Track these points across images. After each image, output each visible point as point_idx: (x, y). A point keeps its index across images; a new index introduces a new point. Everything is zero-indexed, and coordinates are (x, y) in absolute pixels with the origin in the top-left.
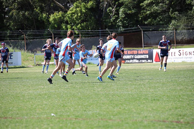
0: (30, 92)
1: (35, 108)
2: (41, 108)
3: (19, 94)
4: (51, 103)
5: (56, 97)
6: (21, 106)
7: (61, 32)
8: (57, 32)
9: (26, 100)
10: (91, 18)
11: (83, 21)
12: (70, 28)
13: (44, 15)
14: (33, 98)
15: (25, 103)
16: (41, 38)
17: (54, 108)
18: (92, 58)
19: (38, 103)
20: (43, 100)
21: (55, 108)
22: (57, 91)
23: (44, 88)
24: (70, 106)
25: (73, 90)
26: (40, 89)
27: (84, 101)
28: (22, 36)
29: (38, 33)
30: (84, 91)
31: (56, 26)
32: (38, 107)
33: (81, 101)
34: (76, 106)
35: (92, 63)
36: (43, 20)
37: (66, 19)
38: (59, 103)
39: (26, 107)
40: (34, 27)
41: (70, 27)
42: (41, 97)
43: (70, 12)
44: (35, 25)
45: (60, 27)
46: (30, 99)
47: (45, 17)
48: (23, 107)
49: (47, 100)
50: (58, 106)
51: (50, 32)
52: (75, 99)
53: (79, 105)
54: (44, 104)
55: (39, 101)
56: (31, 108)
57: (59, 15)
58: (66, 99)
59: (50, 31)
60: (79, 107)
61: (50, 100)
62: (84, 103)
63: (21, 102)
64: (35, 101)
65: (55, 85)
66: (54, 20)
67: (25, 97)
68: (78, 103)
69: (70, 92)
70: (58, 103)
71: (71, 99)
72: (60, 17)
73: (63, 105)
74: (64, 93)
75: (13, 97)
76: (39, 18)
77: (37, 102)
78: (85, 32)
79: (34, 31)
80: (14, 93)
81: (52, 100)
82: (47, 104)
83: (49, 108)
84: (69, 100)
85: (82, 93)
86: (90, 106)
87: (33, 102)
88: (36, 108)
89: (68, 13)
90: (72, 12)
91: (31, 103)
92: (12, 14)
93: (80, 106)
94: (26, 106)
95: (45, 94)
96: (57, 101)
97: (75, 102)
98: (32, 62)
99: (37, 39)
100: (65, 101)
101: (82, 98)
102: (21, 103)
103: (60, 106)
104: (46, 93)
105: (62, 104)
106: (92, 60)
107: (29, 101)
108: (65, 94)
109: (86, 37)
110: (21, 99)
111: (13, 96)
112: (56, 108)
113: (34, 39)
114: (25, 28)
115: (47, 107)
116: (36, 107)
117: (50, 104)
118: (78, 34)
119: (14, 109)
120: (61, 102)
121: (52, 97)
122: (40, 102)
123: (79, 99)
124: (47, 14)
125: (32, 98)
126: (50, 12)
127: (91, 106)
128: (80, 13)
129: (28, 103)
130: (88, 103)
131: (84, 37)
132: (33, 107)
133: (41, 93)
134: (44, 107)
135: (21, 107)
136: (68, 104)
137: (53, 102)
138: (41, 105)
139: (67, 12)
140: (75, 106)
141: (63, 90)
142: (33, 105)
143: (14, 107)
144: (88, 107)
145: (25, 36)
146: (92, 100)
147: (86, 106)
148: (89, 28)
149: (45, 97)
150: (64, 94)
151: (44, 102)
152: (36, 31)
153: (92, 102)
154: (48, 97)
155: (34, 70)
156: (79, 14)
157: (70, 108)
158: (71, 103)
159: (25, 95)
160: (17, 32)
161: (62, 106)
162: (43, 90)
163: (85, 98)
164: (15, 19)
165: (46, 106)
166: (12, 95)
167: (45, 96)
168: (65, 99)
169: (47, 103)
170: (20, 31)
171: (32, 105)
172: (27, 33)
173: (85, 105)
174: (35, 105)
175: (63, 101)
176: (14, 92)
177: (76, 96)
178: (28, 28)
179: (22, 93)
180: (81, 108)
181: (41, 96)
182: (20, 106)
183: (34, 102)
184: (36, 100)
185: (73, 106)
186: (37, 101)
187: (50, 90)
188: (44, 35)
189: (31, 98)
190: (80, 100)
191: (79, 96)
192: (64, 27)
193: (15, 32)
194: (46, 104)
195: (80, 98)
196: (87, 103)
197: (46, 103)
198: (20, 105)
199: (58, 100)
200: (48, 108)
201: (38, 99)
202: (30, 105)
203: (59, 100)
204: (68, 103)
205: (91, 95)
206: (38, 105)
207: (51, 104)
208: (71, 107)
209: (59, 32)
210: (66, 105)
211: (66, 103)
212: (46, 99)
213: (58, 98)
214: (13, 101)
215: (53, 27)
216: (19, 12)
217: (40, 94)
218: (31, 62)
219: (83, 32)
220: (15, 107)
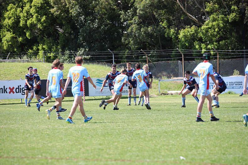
0: (153, 128)
1: (160, 149)
2: (167, 149)
3: (140, 131)
4: (180, 143)
5: (186, 135)
6: (142, 145)
7: (193, 52)
8: (188, 52)
9: (148, 138)
10: (231, 35)
11: (221, 39)
12: (205, 48)
13: (172, 31)
14: (157, 136)
15: (146, 142)
16: (167, 60)
17: (183, 149)
18: (233, 86)
19: (163, 143)
20: (170, 138)
21: (185, 150)
22: (187, 127)
23: (171, 123)
24: (205, 147)
25: (208, 127)
26: (166, 125)
27: (222, 141)
28: (144, 57)
29: (164, 53)
30: (222, 128)
31: (187, 44)
32: (163, 148)
33: (218, 141)
34: (212, 148)
35: (233, 92)
36: (170, 37)
37: (200, 35)
38: (190, 143)
39: (148, 147)
40: (159, 46)
41: (205, 46)
42: (167, 135)
43: (205, 27)
44: (160, 43)
45: (191, 46)
46: (154, 137)
47: (174, 33)
48: (144, 148)
49: (175, 138)
50: (189, 147)
51: (179, 52)
52: (210, 138)
53: (216, 146)
54: (171, 144)
55: (165, 139)
56: (155, 148)
57: (191, 31)
58: (198, 139)
59: (179, 51)
60: (216, 149)
61: (178, 139)
62: (223, 144)
63: (142, 141)
64: (160, 140)
65: (184, 120)
66: (185, 36)
67: (147, 135)
68: (215, 144)
69: (205, 129)
70: (189, 143)
71: (206, 138)
72: (193, 34)
73: (195, 146)
74: (196, 130)
75: (132, 134)
76: (166, 34)
77: (162, 141)
78: (223, 52)
79: (159, 51)
80: (133, 130)
81: (182, 140)
82: (175, 144)
83: (177, 149)
84: (204, 140)
85: (220, 131)
86: (231, 148)
87: (157, 141)
88: (161, 149)
89: (202, 28)
90: (207, 26)
91: (154, 142)
92: (132, 29)
93: (217, 148)
94: (148, 146)
95: (173, 131)
96: (188, 141)
97: (211, 143)
98: (156, 91)
99: (162, 60)
100: (198, 140)
101: (219, 137)
102: (142, 142)
103: (192, 147)
104: (174, 130)
105: (194, 144)
106: (233, 88)
107: (152, 140)
108: (199, 132)
109: (224, 59)
110: (142, 137)
111: (132, 133)
112: (186, 149)
113: (158, 61)
114: (148, 47)
115: (175, 147)
116: (161, 147)
117: (178, 144)
118: (215, 55)
119: (133, 149)
120: (193, 142)
121: (181, 135)
122: (166, 142)
123: (216, 139)
124: (175, 30)
125: (155, 136)
126: (180, 25)
127: (232, 148)
128: (217, 29)
129: (150, 142)
130: (228, 144)
131: (223, 58)
132: (156, 147)
133: (167, 130)
134: (171, 148)
135: (142, 148)
136: (202, 145)
137: (182, 142)
138: (168, 146)
139: (201, 26)
140: (210, 148)
141: (194, 126)
142: (157, 145)
143: (132, 146)
144: (228, 149)
145: (148, 57)
146: (233, 141)
147: (225, 148)
148: (229, 47)
149: (172, 136)
150: (196, 132)
151: (171, 142)
152: (161, 51)
153: (233, 143)
154: (175, 135)
155: (158, 101)
156: (216, 30)
157: (204, 150)
158: (206, 144)
159: (146, 133)
160: (138, 52)
161: (194, 147)
162: (170, 126)
163: (224, 138)
164: (135, 36)
165: (174, 146)
166: (131, 132)
167: (172, 134)
168: (198, 138)
169: (175, 143)
170: (141, 51)
171: (155, 145)
172: (150, 53)
173: (224, 147)
174: (159, 145)
175: (195, 140)
176: (133, 128)
177: (212, 135)
178: (151, 47)
179: (143, 129)
180: (218, 150)
181: (166, 133)
182: (141, 146)
183: (159, 141)
184: (161, 138)
185: (208, 148)
186: (162, 139)
187: (178, 126)
188: (172, 56)
189: (154, 136)
190: (218, 140)
191: (216, 135)
192: (197, 47)
193: (135, 52)
194: (173, 145)
195: (217, 138)
196: (226, 144)
197: (173, 143)
198: (141, 144)
199: (188, 139)
200: (175, 149)
201: (163, 138)
202: (153, 145)
203: (190, 140)
204: (202, 143)
205: (232, 134)
206: (164, 145)
207: (180, 145)
208: (205, 149)
209: (191, 52)
210: (199, 146)
211: (199, 143)
212: (173, 137)
213: (189, 137)
214: (132, 139)
215: (183, 46)
216: (141, 27)
217: (166, 132)
218: (154, 90)
219: (221, 52)
220: (135, 147)
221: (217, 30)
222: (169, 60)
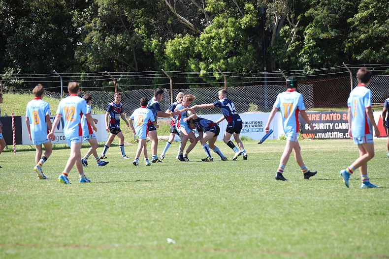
0: (125, 194)
1: (135, 228)
2: (147, 228)
3: (103, 199)
4: (167, 218)
5: (177, 204)
6: (107, 222)
7: (187, 75)
8: (179, 75)
9: (116, 210)
10: (246, 49)
11: (231, 54)
12: (205, 68)
13: (154, 42)
14: (130, 207)
15: (114, 217)
16: (146, 88)
17: (172, 227)
18: (248, 128)
19: (141, 218)
20: (151, 210)
21: (174, 228)
22: (178, 193)
23: (152, 186)
24: (205, 224)
25: (210, 193)
26: (145, 189)
27: (232, 214)
28: (110, 82)
29: (142, 76)
30: (232, 194)
31: (177, 64)
32: (140, 225)
33: (225, 214)
34: (217, 225)
35: (248, 138)
36: (151, 51)
37: (198, 48)
38: (182, 217)
39: (116, 224)
40: (134, 66)
41: (205, 65)
42: (147, 205)
43: (206, 35)
44: (135, 61)
45: (184, 66)
46: (126, 209)
47: (157, 45)
48: (110, 225)
49: (159, 211)
50: (181, 223)
51: (166, 76)
52: (214, 209)
53: (223, 222)
54: (153, 219)
55: (143, 212)
56: (127, 226)
57: (184, 43)
58: (195, 211)
59: (166, 73)
60: (222, 226)
61: (164, 212)
62: (233, 219)
63: (108, 214)
64: (135, 213)
65: (173, 182)
66: (175, 52)
67: (115, 205)
68: (220, 219)
69: (205, 196)
70: (180, 218)
71: (206, 210)
72: (188, 47)
73: (191, 222)
74: (192, 197)
75: (92, 205)
76: (145, 46)
77: (138, 214)
78: (234, 75)
79: (133, 74)
80: (94, 197)
81: (169, 212)
82: (159, 219)
83: (162, 227)
84: (203, 212)
85: (228, 199)
86: (244, 225)
87: (131, 215)
88: (137, 227)
89: (201, 37)
90: (209, 35)
91: (126, 216)
92: (91, 39)
93: (224, 225)
94: (117, 222)
95: (155, 200)
96: (179, 214)
97: (214, 217)
98: (129, 135)
99: (139, 88)
100: (195, 213)
101: (228, 208)
102: (107, 216)
103: (185, 223)
104: (157, 198)
105: (189, 219)
106: (248, 131)
107: (123, 213)
108: (195, 200)
109: (235, 86)
110: (108, 208)
111: (91, 203)
112: (177, 227)
113: (133, 88)
114: (116, 66)
115: (159, 225)
116: (138, 224)
117: (164, 219)
118: (221, 80)
119: (94, 228)
120: (187, 216)
121: (169, 205)
122: (145, 215)
123: (223, 211)
124: (159, 40)
125: (128, 208)
126: (167, 33)
127: (247, 225)
128: (224, 39)
129: (120, 217)
130: (241, 218)
131: (233, 85)
132: (130, 224)
133: (147, 198)
134: (152, 225)
135: (106, 226)
136: (201, 219)
137: (171, 216)
138: (148, 222)
139: (199, 35)
140: (213, 225)
141: (189, 192)
142: (130, 221)
143: (92, 224)
144: (240, 225)
145: (117, 82)
146: (248, 213)
147: (236, 225)
148: (242, 68)
149: (154, 206)
150: (192, 201)
151: (153, 216)
152: (137, 74)
153: (248, 217)
154: (160, 205)
155: (132, 151)
156: (223, 41)
157: (204, 227)
158: (207, 218)
159: (114, 201)
160: (101, 75)
161: (189, 224)
162: (151, 191)
163: (234, 209)
164: (96, 49)
165: (157, 223)
166: (89, 202)
167: (155, 203)
168: (195, 209)
169: (158, 217)
170: (106, 74)
171: (128, 222)
172: (119, 77)
173: (235, 223)
174: (134, 222)
175: (189, 213)
176: (93, 195)
177: (216, 205)
178: (121, 67)
179: (109, 196)
180: (226, 228)
181: (145, 203)
182: (105, 223)
183: (133, 214)
184: (137, 210)
185: (210, 224)
186: (138, 212)
187: (164, 191)
188: (153, 82)
189: (127, 206)
190: (225, 212)
191: (222, 205)
192: (193, 66)
193: (97, 75)
194: (155, 220)
195: (224, 208)
196: (238, 219)
197: (157, 217)
198: (106, 220)
199: (180, 212)
200: (160, 227)
201: (140, 210)
202: (125, 221)
203: (183, 212)
204: (201, 217)
205: (247, 202)
206: (141, 221)
207: (167, 220)
208: (206, 226)
209: (183, 75)
210: (196, 221)
211: (195, 217)
212: (156, 209)
213: (181, 208)
214: (92, 212)
215: (172, 66)
216: (104, 36)
217: (145, 200)
218: (126, 134)
219: (231, 75)
220: (96, 224)
221: (225, 42)
222: (149, 88)
